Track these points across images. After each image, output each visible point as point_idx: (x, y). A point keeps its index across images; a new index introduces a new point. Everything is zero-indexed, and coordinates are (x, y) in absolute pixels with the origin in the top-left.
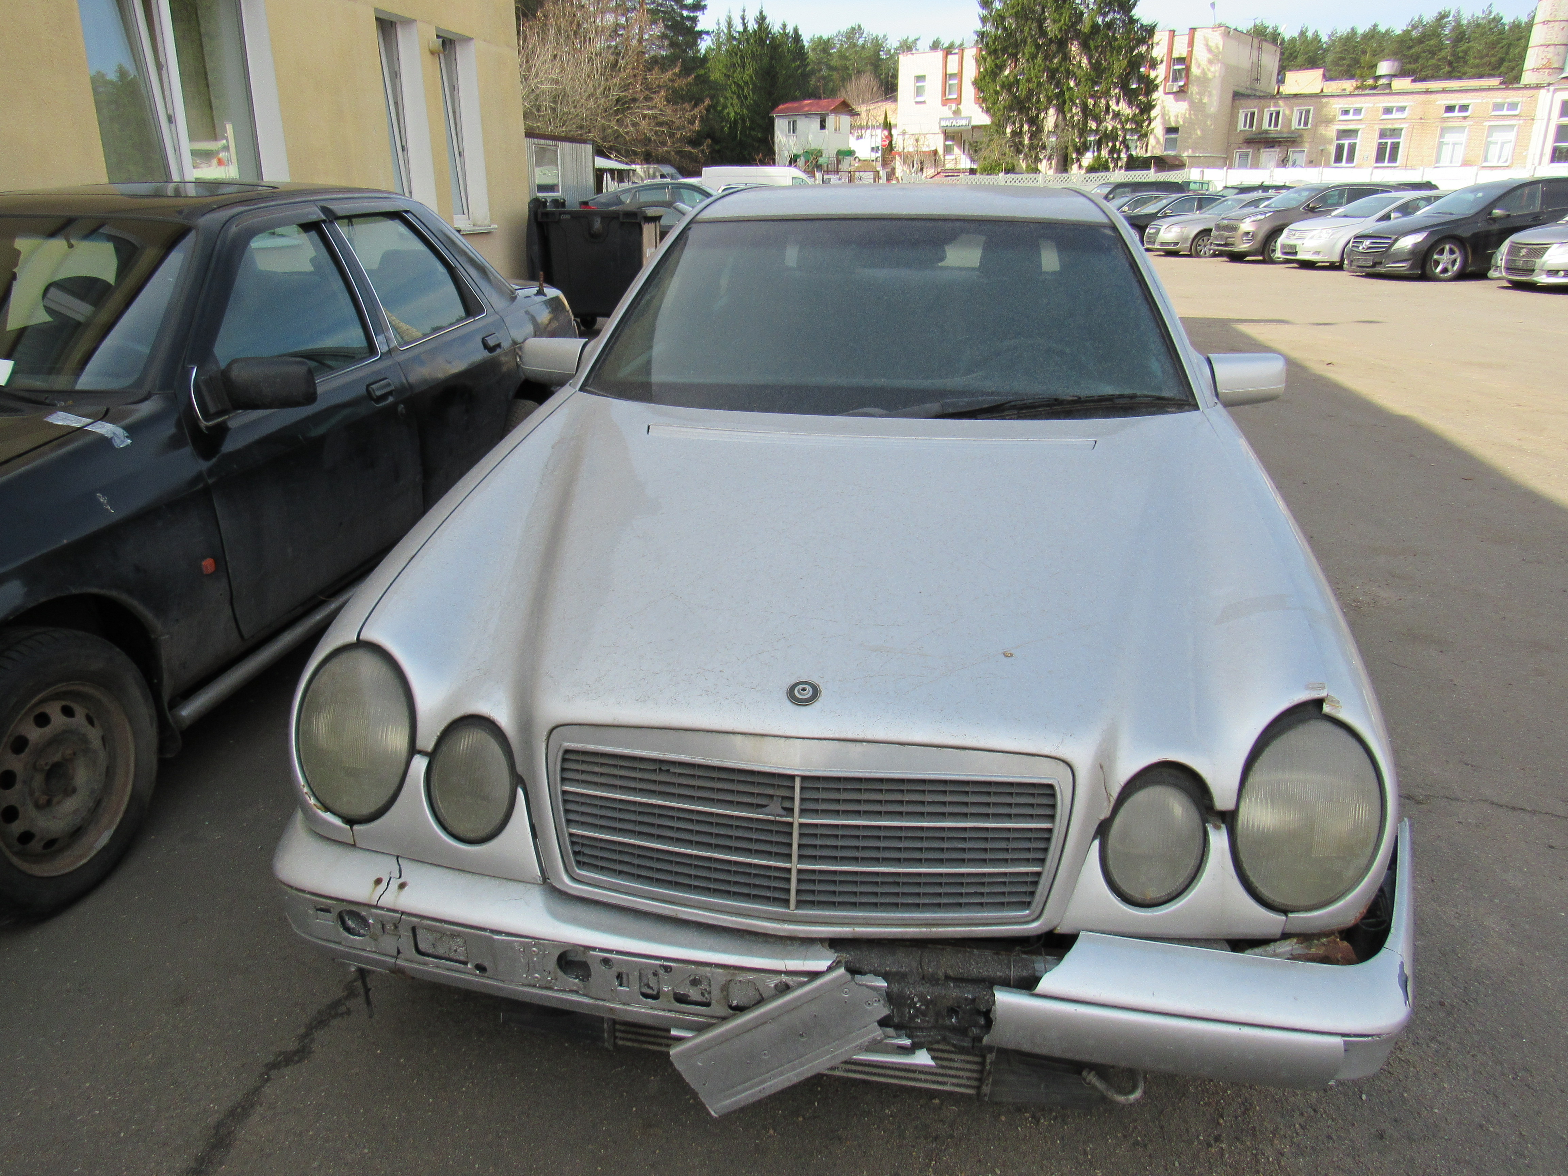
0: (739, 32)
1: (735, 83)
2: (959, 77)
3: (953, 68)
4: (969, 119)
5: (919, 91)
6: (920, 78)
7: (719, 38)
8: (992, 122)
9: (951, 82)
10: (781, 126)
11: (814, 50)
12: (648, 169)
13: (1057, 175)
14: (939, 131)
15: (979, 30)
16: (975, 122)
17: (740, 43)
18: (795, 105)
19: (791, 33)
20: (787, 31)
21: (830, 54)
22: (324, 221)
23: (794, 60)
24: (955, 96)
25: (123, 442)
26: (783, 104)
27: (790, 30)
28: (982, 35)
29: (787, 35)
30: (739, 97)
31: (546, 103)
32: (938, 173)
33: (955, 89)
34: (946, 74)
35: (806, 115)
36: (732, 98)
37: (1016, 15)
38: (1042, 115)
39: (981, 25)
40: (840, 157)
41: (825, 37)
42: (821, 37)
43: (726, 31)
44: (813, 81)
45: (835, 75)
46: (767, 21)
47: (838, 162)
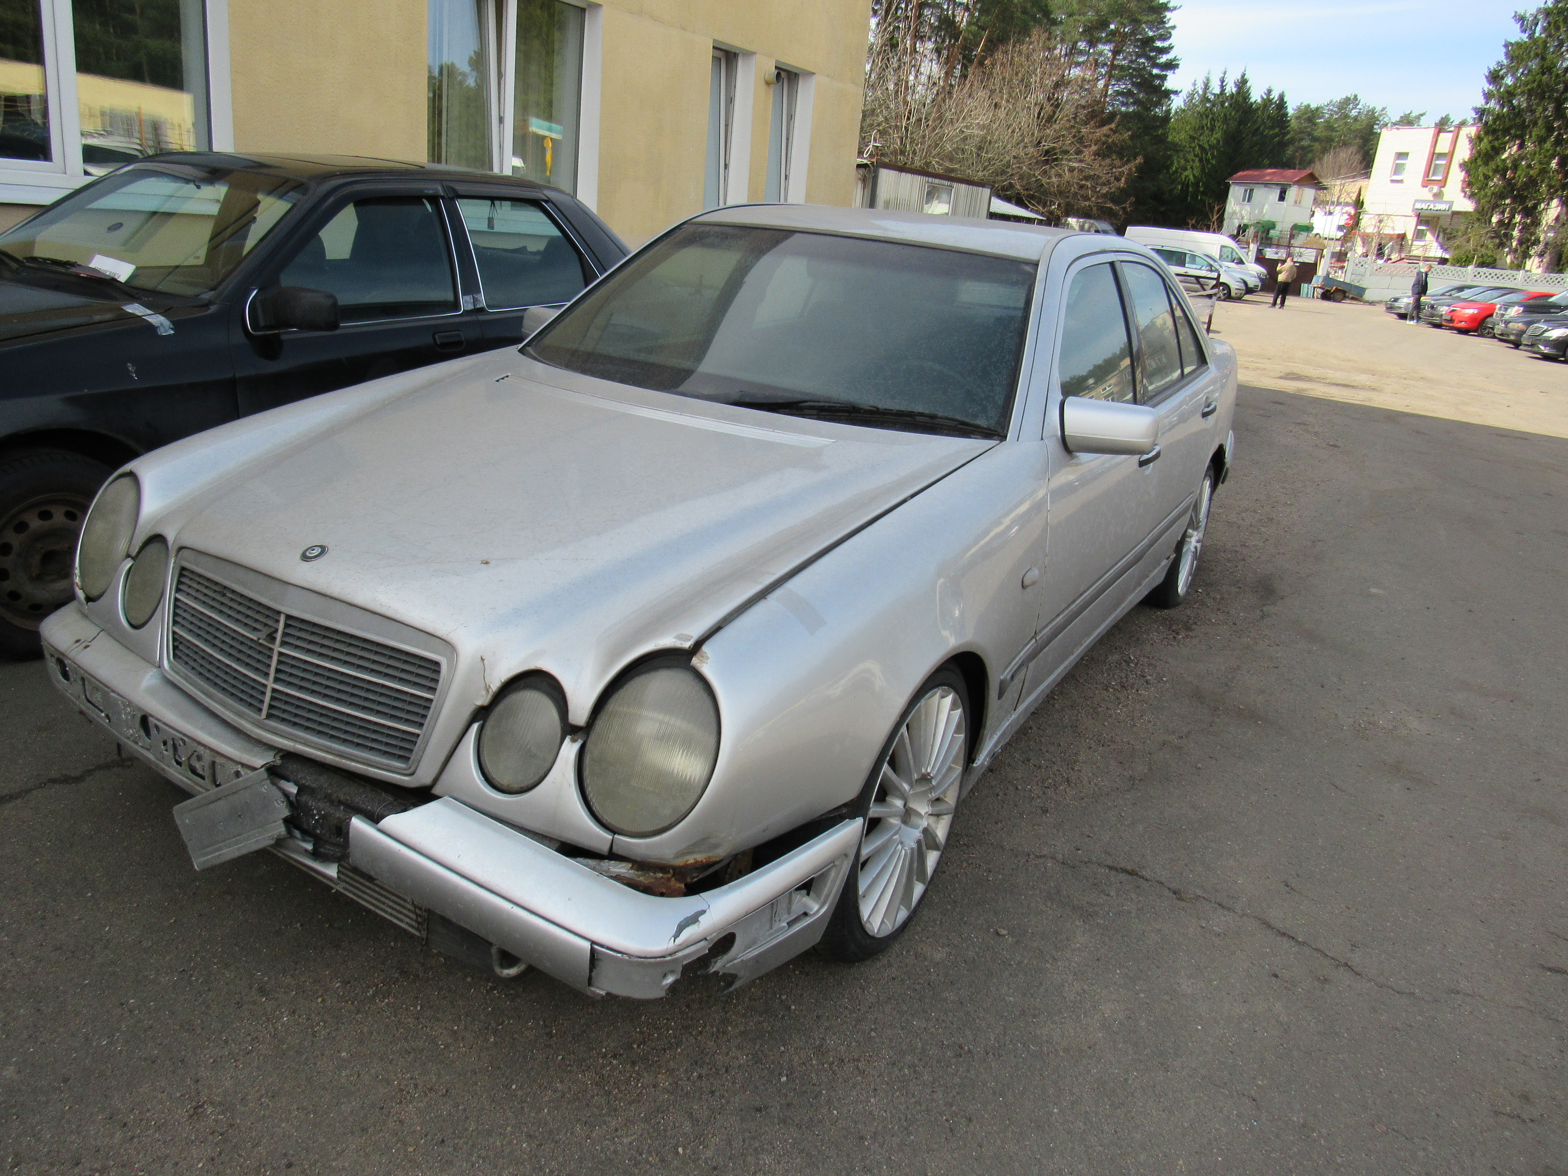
0: (1215, 95)
1: (1200, 146)
2: (1449, 157)
3: (1443, 146)
4: (1451, 203)
5: (1398, 169)
6: (1402, 155)
7: (1193, 98)
8: (1476, 210)
9: (1438, 162)
10: (1236, 193)
11: (1298, 118)
12: (1084, 223)
13: (1546, 275)
14: (1412, 214)
15: (1479, 106)
16: (1455, 208)
17: (1214, 106)
18: (1256, 173)
19: (1276, 99)
20: (1271, 97)
21: (1315, 124)
22: (443, 198)
23: (1272, 128)
24: (1440, 178)
25: (166, 331)
26: (1243, 170)
27: (1275, 96)
28: (1481, 113)
29: (1270, 101)
30: (1201, 160)
31: (971, 147)
32: (1401, 259)
33: (1441, 171)
34: (1434, 153)
35: (1266, 185)
36: (1193, 161)
37: (1530, 93)
38: (1542, 206)
39: (1483, 101)
40: (1294, 232)
41: (1313, 106)
42: (1309, 106)
43: (1201, 92)
44: (1289, 151)
45: (1317, 146)
46: (1248, 84)
47: (1292, 236)
